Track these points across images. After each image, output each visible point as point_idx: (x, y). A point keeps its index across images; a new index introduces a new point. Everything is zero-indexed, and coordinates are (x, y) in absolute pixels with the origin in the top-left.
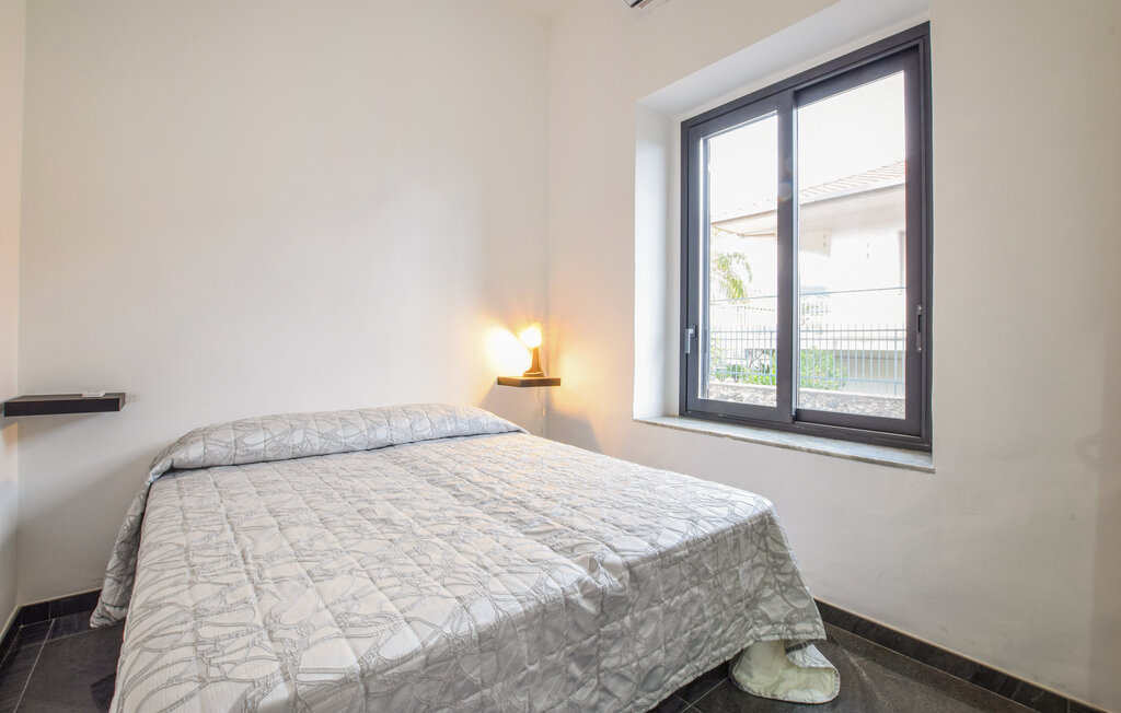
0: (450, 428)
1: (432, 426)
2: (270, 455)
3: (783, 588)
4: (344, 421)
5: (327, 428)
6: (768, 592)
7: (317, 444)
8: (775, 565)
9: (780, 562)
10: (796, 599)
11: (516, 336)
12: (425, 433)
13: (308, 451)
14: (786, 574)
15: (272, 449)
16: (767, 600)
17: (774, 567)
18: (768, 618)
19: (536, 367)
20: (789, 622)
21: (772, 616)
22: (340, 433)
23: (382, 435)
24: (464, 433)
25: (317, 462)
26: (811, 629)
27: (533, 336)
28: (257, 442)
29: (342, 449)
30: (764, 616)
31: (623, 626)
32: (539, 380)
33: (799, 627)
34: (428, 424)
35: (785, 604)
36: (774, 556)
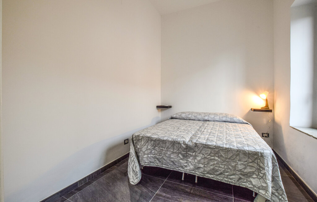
0: (224, 119)
1: (220, 118)
2: (185, 118)
3: (260, 178)
4: (200, 114)
5: (196, 115)
6: (254, 176)
7: (193, 118)
8: (259, 169)
9: (261, 169)
10: (263, 183)
11: (259, 96)
12: (217, 119)
13: (191, 119)
14: (262, 173)
15: (186, 117)
16: (254, 178)
17: (259, 170)
18: (252, 183)
19: (267, 106)
20: (259, 188)
21: (254, 183)
22: (198, 116)
23: (206, 118)
24: (229, 121)
25: (193, 121)
26: (264, 194)
27: (264, 96)
28: (183, 115)
29: (198, 119)
30: (251, 182)
31: (193, 154)
32: (267, 110)
33: (260, 191)
34: (218, 117)
35: (260, 182)
36: (260, 166)
